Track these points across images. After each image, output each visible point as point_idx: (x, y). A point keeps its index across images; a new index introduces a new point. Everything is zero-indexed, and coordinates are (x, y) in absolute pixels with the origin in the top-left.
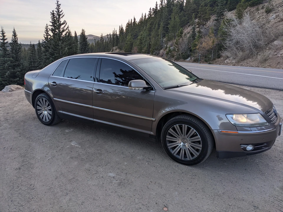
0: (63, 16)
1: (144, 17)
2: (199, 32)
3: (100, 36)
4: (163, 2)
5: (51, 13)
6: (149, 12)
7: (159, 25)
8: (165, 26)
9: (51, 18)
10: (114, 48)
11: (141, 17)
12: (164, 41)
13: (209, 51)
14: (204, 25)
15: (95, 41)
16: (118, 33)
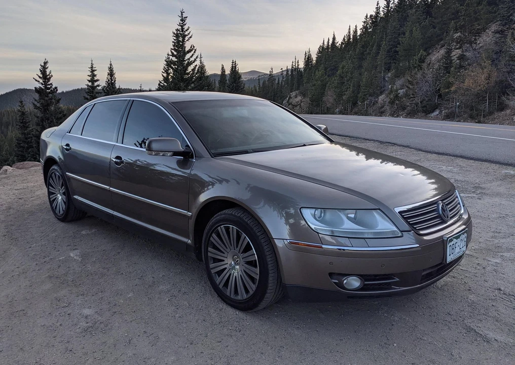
0: (190, 37)
1: (352, 32)
2: (462, 58)
3: (269, 73)
4: (391, 3)
5: (174, 33)
6: (364, 22)
7: (379, 46)
8: (391, 48)
9: (173, 42)
10: (293, 94)
11: (346, 33)
12: (389, 77)
13: (480, 97)
14: (471, 43)
15: (259, 82)
16: (302, 65)
